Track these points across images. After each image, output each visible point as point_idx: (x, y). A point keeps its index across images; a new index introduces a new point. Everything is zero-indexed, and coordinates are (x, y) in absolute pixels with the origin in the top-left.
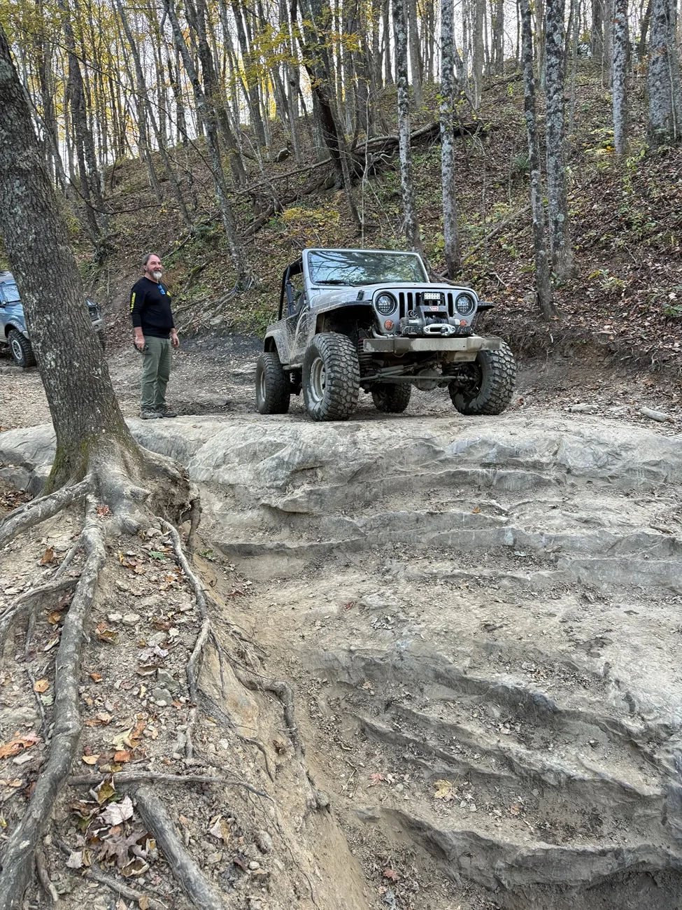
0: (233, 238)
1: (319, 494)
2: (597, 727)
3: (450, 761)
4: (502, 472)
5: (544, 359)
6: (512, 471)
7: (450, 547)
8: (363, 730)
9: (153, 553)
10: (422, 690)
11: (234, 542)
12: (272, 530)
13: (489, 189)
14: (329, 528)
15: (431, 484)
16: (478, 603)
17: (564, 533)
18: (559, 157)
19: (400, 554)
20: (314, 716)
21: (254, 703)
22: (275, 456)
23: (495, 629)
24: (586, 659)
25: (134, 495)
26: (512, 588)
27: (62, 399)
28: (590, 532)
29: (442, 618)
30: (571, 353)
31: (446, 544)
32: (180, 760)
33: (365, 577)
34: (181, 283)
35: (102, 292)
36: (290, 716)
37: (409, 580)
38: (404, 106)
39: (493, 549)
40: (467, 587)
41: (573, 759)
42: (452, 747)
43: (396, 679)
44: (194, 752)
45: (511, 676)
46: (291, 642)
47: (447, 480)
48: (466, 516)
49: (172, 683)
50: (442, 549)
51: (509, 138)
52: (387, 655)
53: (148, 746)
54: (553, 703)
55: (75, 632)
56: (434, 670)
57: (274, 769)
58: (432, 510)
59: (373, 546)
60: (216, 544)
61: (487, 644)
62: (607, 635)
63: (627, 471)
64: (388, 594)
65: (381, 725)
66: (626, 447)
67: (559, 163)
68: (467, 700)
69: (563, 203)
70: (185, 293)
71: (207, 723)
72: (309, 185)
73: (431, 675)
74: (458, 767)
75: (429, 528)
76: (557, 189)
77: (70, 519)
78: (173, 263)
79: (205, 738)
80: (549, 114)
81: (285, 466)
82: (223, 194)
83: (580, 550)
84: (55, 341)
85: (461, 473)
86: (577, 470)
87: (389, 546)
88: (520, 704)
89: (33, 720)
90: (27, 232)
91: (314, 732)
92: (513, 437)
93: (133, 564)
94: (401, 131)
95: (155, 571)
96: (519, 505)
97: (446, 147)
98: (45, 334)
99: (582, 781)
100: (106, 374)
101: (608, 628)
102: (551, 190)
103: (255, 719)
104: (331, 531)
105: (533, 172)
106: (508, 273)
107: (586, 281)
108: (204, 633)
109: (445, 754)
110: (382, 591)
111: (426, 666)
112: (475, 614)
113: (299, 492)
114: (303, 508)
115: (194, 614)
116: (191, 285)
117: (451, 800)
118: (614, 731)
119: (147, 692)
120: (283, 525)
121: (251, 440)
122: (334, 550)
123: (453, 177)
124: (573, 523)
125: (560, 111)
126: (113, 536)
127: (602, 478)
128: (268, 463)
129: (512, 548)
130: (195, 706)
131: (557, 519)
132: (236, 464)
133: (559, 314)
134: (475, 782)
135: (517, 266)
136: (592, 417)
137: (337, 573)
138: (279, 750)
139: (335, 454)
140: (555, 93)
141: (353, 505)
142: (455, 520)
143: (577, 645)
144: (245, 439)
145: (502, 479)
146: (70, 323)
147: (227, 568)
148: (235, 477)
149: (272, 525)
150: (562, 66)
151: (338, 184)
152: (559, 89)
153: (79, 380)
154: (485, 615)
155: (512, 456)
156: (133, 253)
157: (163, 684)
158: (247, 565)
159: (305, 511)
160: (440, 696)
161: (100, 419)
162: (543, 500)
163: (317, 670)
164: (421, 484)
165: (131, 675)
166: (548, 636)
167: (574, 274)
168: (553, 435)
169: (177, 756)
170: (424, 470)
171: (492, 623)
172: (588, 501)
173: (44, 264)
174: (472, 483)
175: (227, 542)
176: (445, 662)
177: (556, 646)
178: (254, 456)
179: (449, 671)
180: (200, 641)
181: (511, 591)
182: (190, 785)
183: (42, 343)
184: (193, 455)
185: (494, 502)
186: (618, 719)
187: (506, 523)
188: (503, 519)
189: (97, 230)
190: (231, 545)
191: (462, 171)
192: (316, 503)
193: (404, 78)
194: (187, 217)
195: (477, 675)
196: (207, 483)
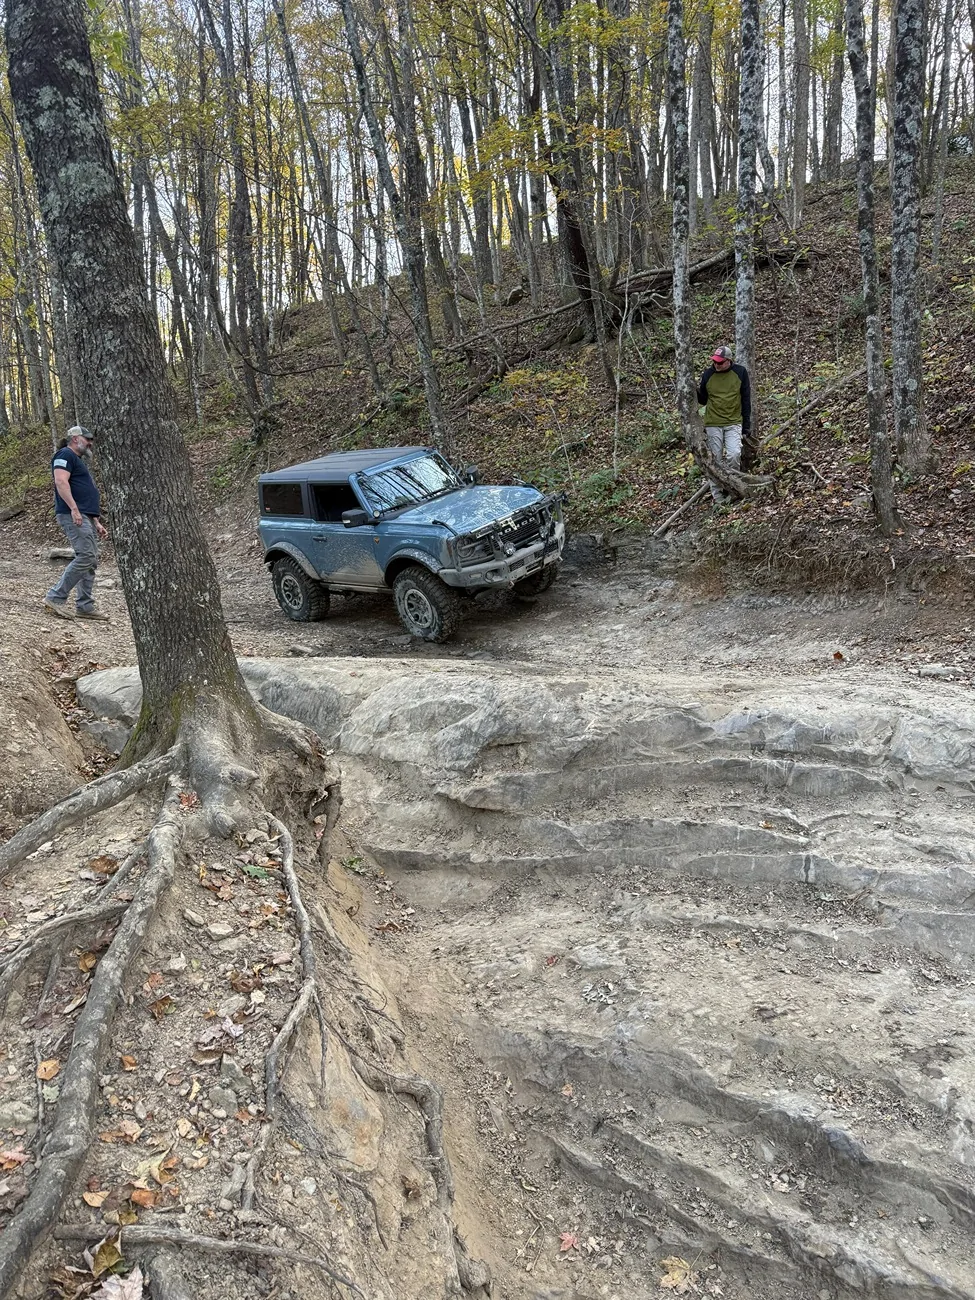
0: (437, 411)
1: (520, 784)
2: (933, 1196)
3: (689, 1226)
4: (804, 765)
5: (880, 593)
6: (819, 766)
7: (716, 879)
8: (558, 1161)
9: (251, 868)
10: (652, 1105)
11: (394, 848)
12: (450, 834)
13: (811, 342)
14: (533, 837)
15: (690, 778)
16: (752, 972)
17: (895, 868)
18: (910, 296)
19: (638, 884)
20: (485, 1131)
21: (376, 1113)
22: (460, 723)
23: (774, 1017)
24: (918, 1078)
25: (235, 777)
26: (808, 951)
27: (152, 634)
28: (937, 870)
29: (691, 992)
30: (923, 586)
31: (710, 874)
32: (231, 1212)
33: (580, 916)
36: (434, 1136)
37: (648, 926)
38: (681, 225)
39: (782, 887)
40: (738, 944)
41: (890, 1245)
42: (694, 1205)
43: (615, 1084)
44: (254, 1199)
45: (794, 1096)
46: (459, 1012)
47: (716, 774)
48: (742, 832)
49: (241, 1079)
50: (702, 881)
51: (840, 270)
52: (602, 1046)
53: (186, 1183)
54: (860, 1148)
55: (107, 990)
56: (673, 1075)
57: (397, 1224)
58: (689, 819)
59: (597, 868)
60: (369, 850)
61: (760, 1040)
62: (956, 1040)
64: (612, 947)
65: (584, 1154)
67: (910, 304)
68: (720, 1130)
69: (915, 363)
71: (287, 1150)
72: (548, 337)
73: (668, 1082)
74: (701, 1239)
75: (684, 846)
76: (907, 343)
77: (141, 810)
79: (278, 1176)
80: (897, 235)
81: (473, 739)
82: (426, 350)
83: (921, 896)
84: (147, 553)
85: (737, 763)
86: (920, 768)
87: (621, 869)
88: (807, 1144)
89: (26, 1124)
90: (118, 401)
91: (481, 1157)
92: (822, 712)
93: (218, 883)
94: (677, 261)
95: (249, 896)
96: (827, 819)
97: (743, 283)
98: (133, 543)
99: (905, 1286)
100: (216, 600)
101: (959, 1030)
102: (896, 343)
103: (376, 1139)
104: (535, 840)
105: (870, 318)
106: (830, 463)
107: (949, 478)
108: (303, 1002)
109: (680, 1214)
110: (604, 941)
111: (661, 1068)
112: (746, 990)
113: (490, 779)
114: (494, 803)
115: (292, 969)
117: (686, 1292)
118: (961, 1205)
119: (200, 1092)
120: (465, 826)
121: (429, 698)
122: (538, 871)
123: (751, 326)
124: (911, 852)
125: (914, 230)
126: (196, 838)
127: (961, 784)
128: (450, 733)
129: (812, 887)
130: (270, 1121)
131: (886, 843)
132: (406, 732)
133: (905, 526)
134: (727, 1267)
135: (845, 454)
136: (950, 687)
137: (540, 906)
138: (410, 1193)
139: (546, 725)
140: (906, 205)
141: (571, 801)
142: (726, 837)
143: (906, 1054)
144: (420, 696)
145: (802, 775)
146: (169, 529)
147: (380, 886)
148: (402, 751)
149: (450, 825)
150: (918, 165)
151: (589, 336)
152: (913, 199)
153: (177, 608)
154: (759, 993)
155: (819, 742)
156: (302, 429)
157: (227, 1080)
158: (411, 882)
159: (499, 808)
160: (680, 1117)
161: (201, 665)
162: (865, 813)
163: (494, 1058)
164: (675, 777)
165: (182, 1061)
166: (859, 1034)
167: (932, 467)
168: (885, 712)
169: (226, 1204)
170: (680, 755)
171: (770, 1006)
172: (936, 819)
173: (138, 445)
174: (754, 781)
175: (383, 847)
176: (691, 1063)
177: (871, 1053)
178: (432, 722)
179: (697, 1079)
180: (294, 1015)
181: (806, 956)
182: (238, 1256)
183: (130, 555)
184: (347, 716)
185: (787, 812)
186: (967, 1186)
187: (805, 847)
188: (803, 840)
189: (256, 397)
190: (389, 852)
191: (770, 317)
192: (515, 798)
193: (682, 187)
194: (377, 381)
195: (739, 1090)
196: (364, 758)
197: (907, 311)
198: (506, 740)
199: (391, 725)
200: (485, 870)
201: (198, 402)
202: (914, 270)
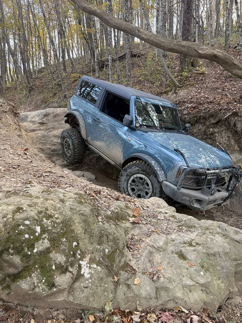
12: (39, 127)
14: (49, 125)
34: (50, 97)
35: (29, 101)
38: (96, 47)
60: (29, 130)
65: (43, 142)
70: (51, 100)
72: (89, 70)
73: (53, 136)
78: (49, 92)
81: (43, 115)
113: (44, 119)
114: (45, 122)
116: (53, 97)
120: (41, 125)
132: (36, 117)
148: (35, 120)
156: (38, 90)
178: (39, 115)
189: (29, 83)
192: (48, 121)
196: (30, 121)
197: (128, 61)
198: (47, 114)
199: (34, 117)
200: (43, 130)
201: (18, 86)
202: (129, 55)
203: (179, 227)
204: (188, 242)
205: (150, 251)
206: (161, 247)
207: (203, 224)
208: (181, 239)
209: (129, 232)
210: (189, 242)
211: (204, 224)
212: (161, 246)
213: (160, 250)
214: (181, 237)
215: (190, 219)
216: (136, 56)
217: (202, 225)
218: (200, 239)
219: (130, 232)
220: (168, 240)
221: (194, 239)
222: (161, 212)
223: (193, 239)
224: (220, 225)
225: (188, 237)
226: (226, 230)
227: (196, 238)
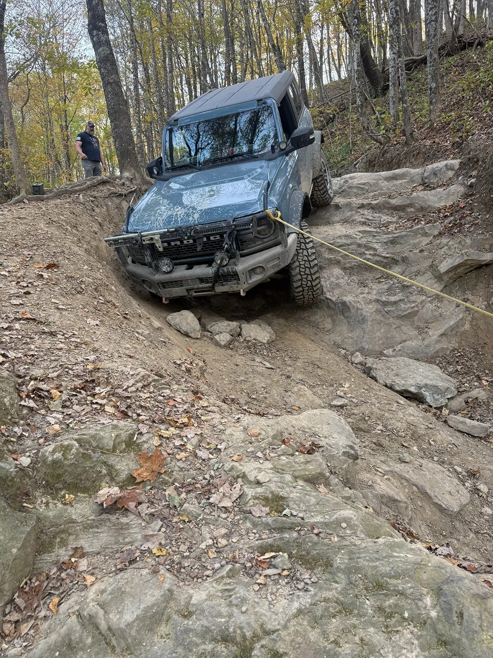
38: (356, 36)
63: (349, 188)
66: (351, 178)
105: (399, 59)
123: (395, 74)
125: (433, 21)
133: (417, 140)
152: (433, 8)
173: (115, 112)
197: (431, 55)
203: (263, 550)
204: (238, 639)
205: (70, 640)
206: (122, 631)
207: (371, 560)
208: (220, 615)
209: (71, 537)
210: (244, 637)
211: (378, 559)
212: (120, 629)
213: (114, 642)
214: (230, 605)
215: (338, 522)
216: (472, 46)
217: (362, 563)
218: (299, 640)
219: (76, 539)
220: (172, 604)
221: (274, 632)
222: (244, 476)
223: (269, 627)
224: (449, 581)
225: (256, 613)
226: (461, 615)
227: (285, 627)
